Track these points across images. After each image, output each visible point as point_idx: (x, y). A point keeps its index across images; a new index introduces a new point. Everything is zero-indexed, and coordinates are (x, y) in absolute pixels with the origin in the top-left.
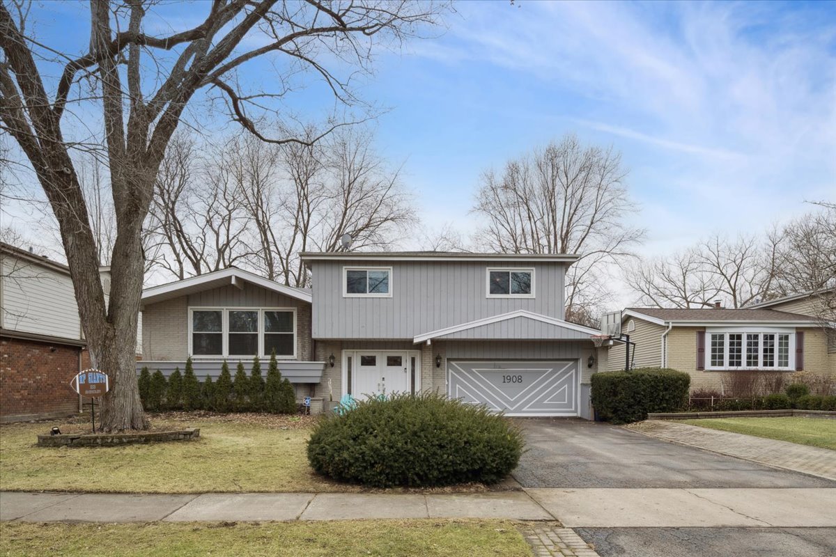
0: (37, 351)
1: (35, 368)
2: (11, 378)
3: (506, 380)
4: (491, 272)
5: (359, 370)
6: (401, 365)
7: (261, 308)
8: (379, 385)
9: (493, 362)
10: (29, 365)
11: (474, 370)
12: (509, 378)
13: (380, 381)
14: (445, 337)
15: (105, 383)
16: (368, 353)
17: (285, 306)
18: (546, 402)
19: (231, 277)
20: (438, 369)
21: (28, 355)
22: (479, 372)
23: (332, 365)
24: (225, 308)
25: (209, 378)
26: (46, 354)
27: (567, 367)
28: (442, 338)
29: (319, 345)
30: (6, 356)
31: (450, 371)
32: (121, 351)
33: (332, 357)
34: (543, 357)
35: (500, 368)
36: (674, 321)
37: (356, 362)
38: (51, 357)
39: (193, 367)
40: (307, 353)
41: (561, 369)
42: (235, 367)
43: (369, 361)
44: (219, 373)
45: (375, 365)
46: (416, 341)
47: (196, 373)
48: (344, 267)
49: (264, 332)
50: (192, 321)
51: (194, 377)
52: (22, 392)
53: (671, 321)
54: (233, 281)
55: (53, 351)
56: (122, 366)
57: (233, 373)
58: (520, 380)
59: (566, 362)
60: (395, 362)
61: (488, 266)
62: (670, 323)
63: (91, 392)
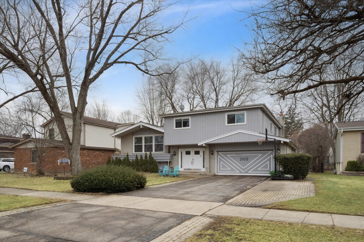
0: (98, 152)
1: (97, 157)
2: (89, 161)
3: (241, 160)
4: (228, 115)
5: (185, 156)
6: (199, 154)
7: (153, 135)
8: (192, 162)
9: (236, 152)
10: (95, 157)
11: (228, 155)
12: (242, 159)
13: (192, 161)
14: (210, 143)
15: (69, 162)
16: (188, 150)
17: (158, 134)
18: (259, 169)
19: (140, 125)
20: (213, 155)
21: (95, 154)
22: (230, 156)
23: (175, 155)
24: (143, 136)
25: (133, 160)
26: (101, 153)
27: (269, 153)
28: (209, 143)
29: (171, 147)
30: (87, 154)
31: (218, 156)
32: (73, 153)
33: (175, 152)
34: (253, 149)
35: (239, 154)
36: (343, 128)
37: (184, 153)
38: (103, 154)
39: (129, 156)
40: (167, 151)
41: (266, 154)
42: (140, 156)
43: (188, 153)
44: (134, 158)
45: (190, 154)
46: (199, 145)
47: (130, 158)
48: (174, 118)
49: (154, 144)
50: (134, 141)
51: (129, 160)
52: (93, 165)
53: (342, 129)
54: (141, 127)
55: (104, 152)
56: (74, 157)
57: (139, 158)
58: (247, 159)
59: (268, 151)
60: (197, 153)
61: (226, 112)
62: (342, 130)
63: (63, 165)
